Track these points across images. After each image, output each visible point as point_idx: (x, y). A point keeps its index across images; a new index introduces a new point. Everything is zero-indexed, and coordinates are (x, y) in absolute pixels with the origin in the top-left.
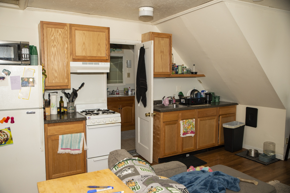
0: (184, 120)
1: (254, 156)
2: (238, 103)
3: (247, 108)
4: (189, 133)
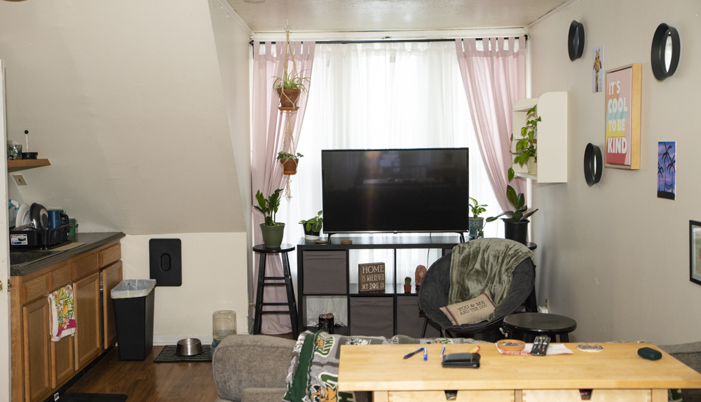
0: (56, 292)
1: (192, 351)
2: (124, 232)
3: (152, 242)
4: (66, 327)
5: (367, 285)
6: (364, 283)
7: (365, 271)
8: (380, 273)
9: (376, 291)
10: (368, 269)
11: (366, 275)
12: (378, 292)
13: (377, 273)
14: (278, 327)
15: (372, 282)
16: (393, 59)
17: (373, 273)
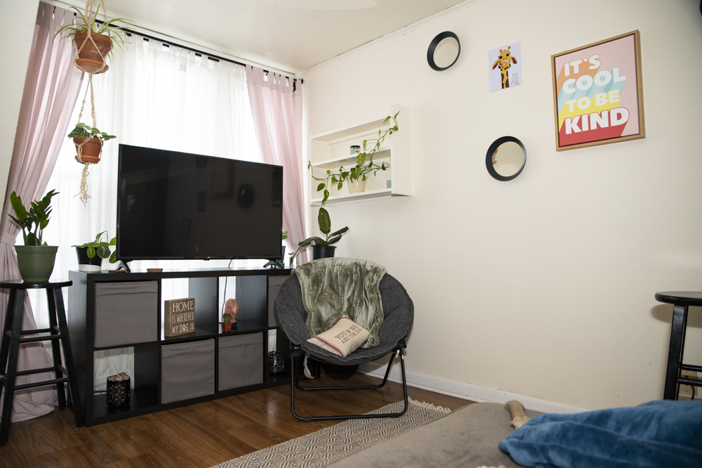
5: (177, 327)
6: (174, 325)
7: (175, 308)
8: (190, 311)
9: (185, 334)
10: (177, 306)
11: (176, 314)
12: (187, 336)
13: (187, 311)
14: (31, 408)
15: (182, 323)
16: (183, 68)
17: (183, 312)
